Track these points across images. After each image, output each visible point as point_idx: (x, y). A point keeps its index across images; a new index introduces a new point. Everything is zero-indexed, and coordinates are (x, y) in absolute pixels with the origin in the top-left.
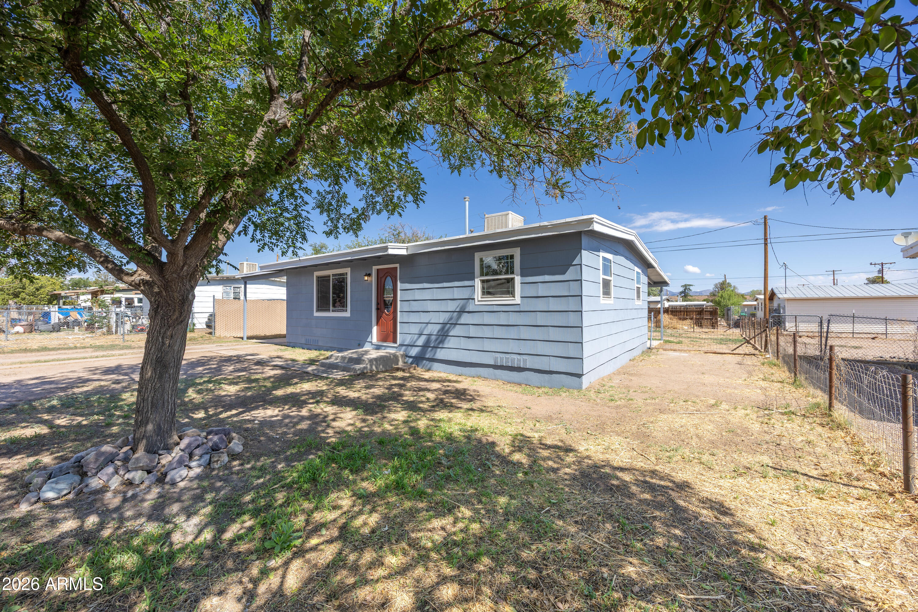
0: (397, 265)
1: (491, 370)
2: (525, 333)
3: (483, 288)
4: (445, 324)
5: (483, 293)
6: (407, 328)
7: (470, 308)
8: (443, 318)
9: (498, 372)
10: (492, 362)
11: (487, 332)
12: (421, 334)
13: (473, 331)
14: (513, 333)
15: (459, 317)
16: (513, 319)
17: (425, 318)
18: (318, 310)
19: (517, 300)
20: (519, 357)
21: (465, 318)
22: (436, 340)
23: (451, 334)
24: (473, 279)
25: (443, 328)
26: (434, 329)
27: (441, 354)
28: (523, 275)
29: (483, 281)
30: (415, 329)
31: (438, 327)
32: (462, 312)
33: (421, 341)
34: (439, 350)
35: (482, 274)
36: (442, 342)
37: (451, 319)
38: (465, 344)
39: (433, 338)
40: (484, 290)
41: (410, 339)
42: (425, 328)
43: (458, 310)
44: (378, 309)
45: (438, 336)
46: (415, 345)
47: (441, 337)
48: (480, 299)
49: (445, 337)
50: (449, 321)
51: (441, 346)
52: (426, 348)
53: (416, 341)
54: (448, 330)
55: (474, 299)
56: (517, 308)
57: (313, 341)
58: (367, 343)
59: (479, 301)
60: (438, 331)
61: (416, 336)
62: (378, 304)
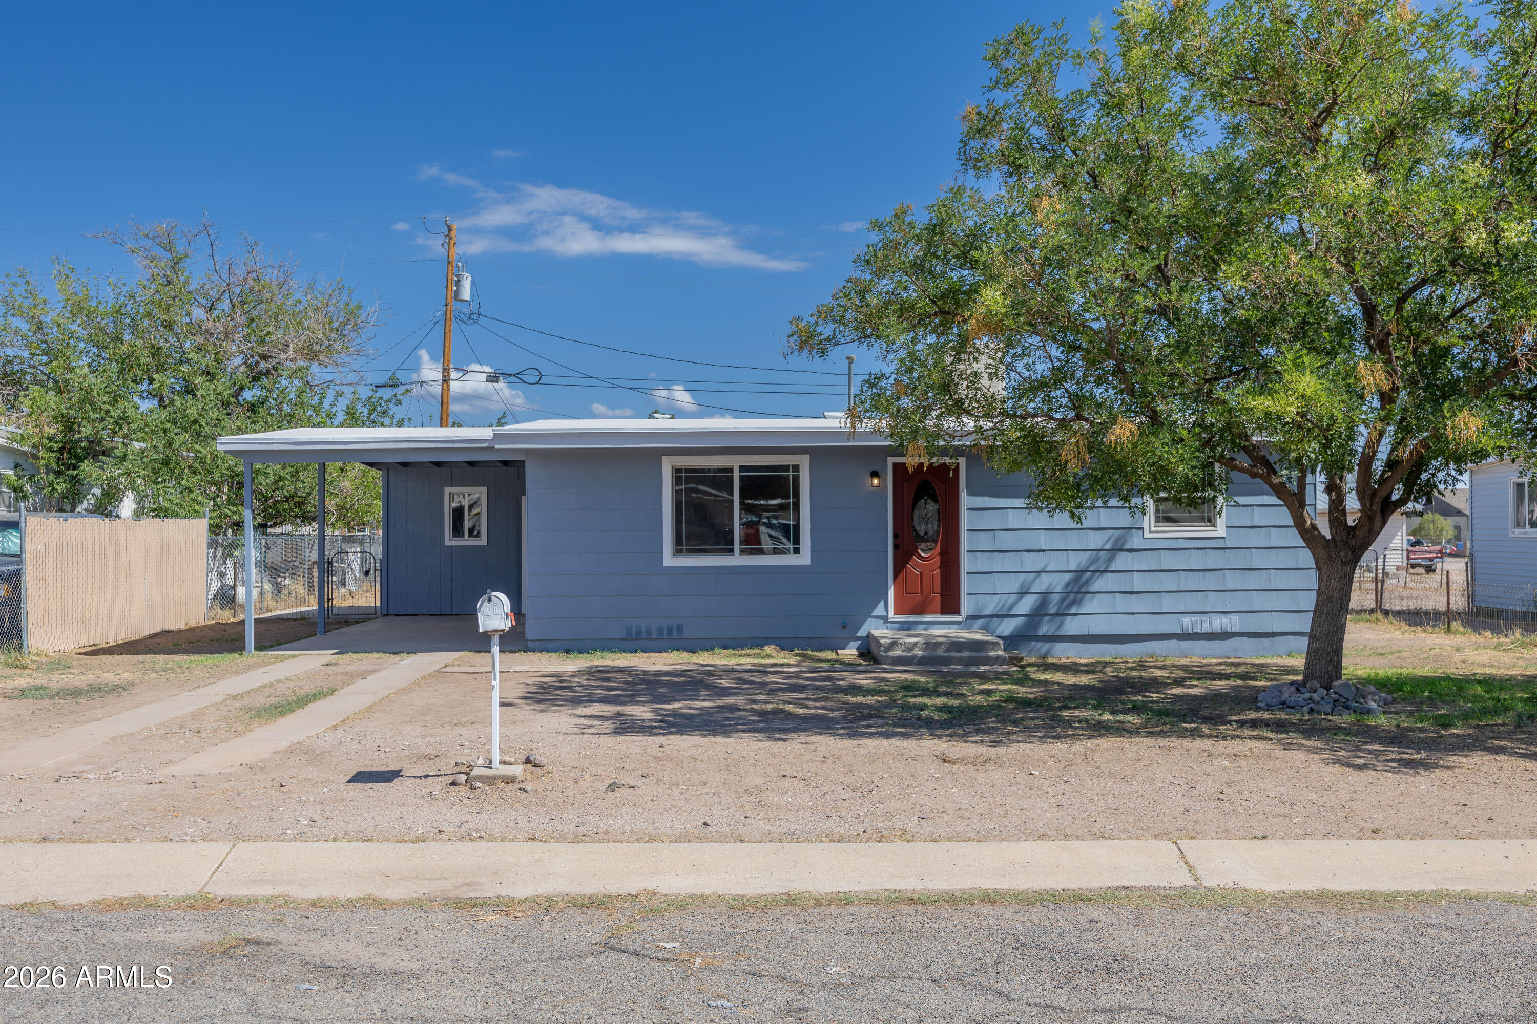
0: (962, 461)
1: (1175, 642)
2: (1232, 581)
3: (1157, 511)
4: (1080, 572)
5: (1158, 520)
6: (984, 584)
7: (1135, 542)
8: (1074, 562)
9: (1188, 644)
10: (1179, 631)
11: (1168, 582)
12: (1022, 594)
13: (1139, 582)
14: (1211, 582)
15: (1111, 559)
16: (1213, 560)
17: (1031, 562)
18: (678, 552)
19: (1220, 530)
20: (1223, 617)
21: (1122, 561)
22: (1063, 600)
23: (1094, 587)
25: (1076, 580)
26: (1060, 582)
27: (1072, 626)
28: (1229, 493)
30: (1011, 585)
31: (1067, 577)
32: (1117, 549)
33: (1026, 606)
34: (1069, 618)
36: (1074, 604)
37: (1095, 560)
38: (1122, 604)
39: (1056, 598)
40: (1161, 515)
41: (998, 603)
42: (1034, 580)
43: (1108, 547)
44: (896, 547)
45: (1065, 594)
46: (1011, 613)
47: (1072, 596)
48: (1153, 529)
49: (1080, 595)
50: (1089, 566)
51: (1073, 611)
52: (1038, 619)
53: (1011, 607)
54: (1087, 582)
55: (1142, 529)
56: (1220, 544)
57: (660, 628)
58: (869, 620)
59: (1150, 532)
60: (1067, 585)
61: (1012, 598)
62: (896, 536)
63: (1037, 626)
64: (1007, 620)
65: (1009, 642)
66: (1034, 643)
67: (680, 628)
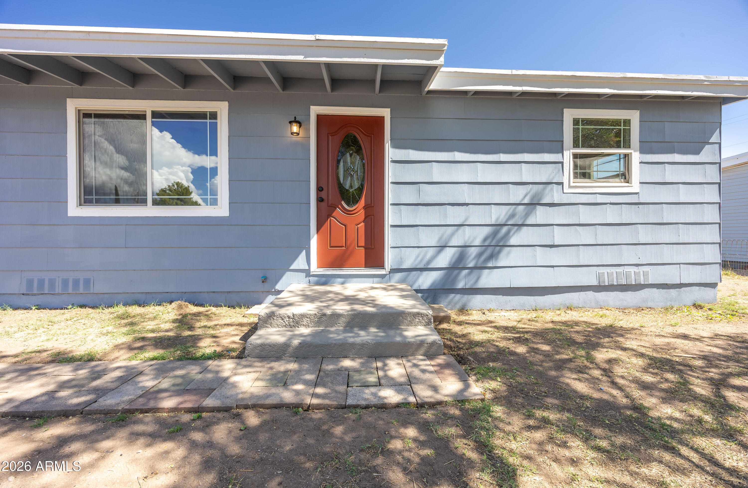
0: (386, 113)
1: (590, 294)
2: (644, 234)
3: (576, 166)
4: (498, 226)
5: (575, 177)
6: (408, 237)
7: (554, 197)
9: (602, 296)
10: (595, 283)
11: (583, 236)
12: (442, 247)
13: (559, 236)
14: (625, 235)
15: (529, 213)
16: (628, 215)
17: (454, 216)
18: (83, 202)
19: (635, 187)
20: (636, 269)
22: (480, 255)
23: (513, 241)
24: (561, 150)
25: (494, 234)
27: (490, 279)
28: (643, 151)
29: (575, 156)
30: (431, 238)
31: (487, 231)
32: (535, 203)
33: (444, 259)
34: (486, 272)
35: (576, 145)
36: (492, 257)
37: (513, 216)
38: (542, 257)
39: (473, 252)
40: (579, 171)
41: (417, 257)
42: (452, 235)
43: (526, 201)
44: (320, 200)
45: (484, 246)
46: (430, 266)
47: (489, 251)
48: (572, 184)
49: (498, 248)
50: (507, 220)
51: (490, 265)
52: (456, 272)
53: (429, 262)
54: (507, 235)
55: (562, 184)
56: (634, 199)
57: (65, 282)
58: (288, 274)
59: (570, 187)
60: (485, 240)
61: (431, 252)
62: (319, 189)
63: (454, 280)
64: (425, 273)
65: (426, 295)
66: (452, 296)
67: (87, 282)
